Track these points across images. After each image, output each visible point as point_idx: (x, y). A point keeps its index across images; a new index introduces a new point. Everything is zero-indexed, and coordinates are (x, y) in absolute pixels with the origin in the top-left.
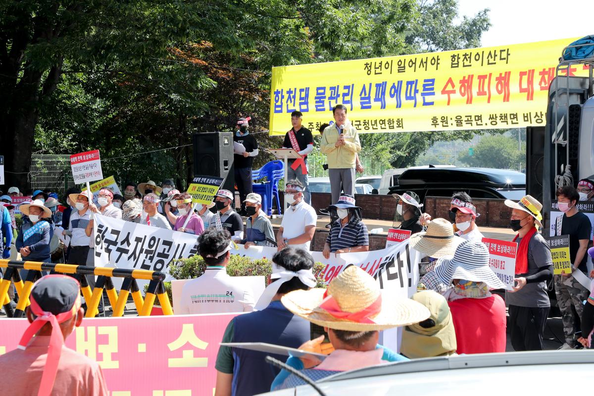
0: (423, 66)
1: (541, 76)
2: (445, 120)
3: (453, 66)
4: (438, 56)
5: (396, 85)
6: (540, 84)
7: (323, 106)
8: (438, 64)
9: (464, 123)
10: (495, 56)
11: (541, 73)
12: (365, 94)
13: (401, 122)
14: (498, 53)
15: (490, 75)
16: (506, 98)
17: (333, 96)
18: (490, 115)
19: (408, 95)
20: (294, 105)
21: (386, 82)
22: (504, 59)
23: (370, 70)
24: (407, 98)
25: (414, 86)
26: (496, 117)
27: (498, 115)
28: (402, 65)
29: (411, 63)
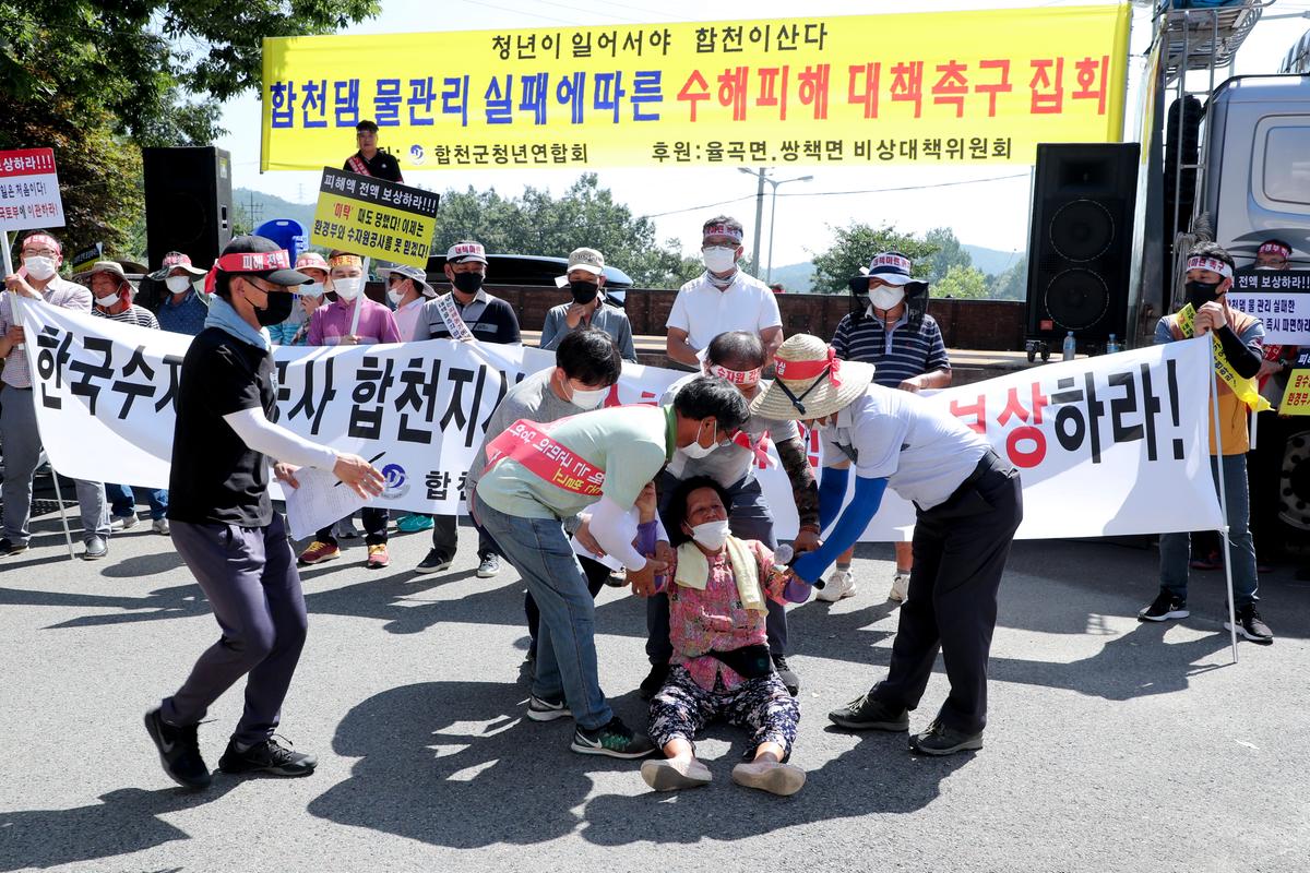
0: (633, 47)
1: (894, 76)
2: (685, 148)
3: (701, 48)
4: (666, 31)
5: (571, 80)
6: (893, 89)
7: (396, 115)
8: (666, 44)
9: (725, 155)
10: (795, 34)
11: (893, 70)
12: (498, 95)
13: (582, 151)
14: (801, 30)
15: (786, 69)
16: (821, 113)
17: (418, 97)
18: (784, 143)
19: (601, 99)
20: (323, 113)
21: (546, 75)
22: (816, 41)
23: (507, 51)
24: (598, 105)
25: (612, 83)
26: (797, 146)
27: (802, 143)
28: (584, 43)
29: (604, 41)
